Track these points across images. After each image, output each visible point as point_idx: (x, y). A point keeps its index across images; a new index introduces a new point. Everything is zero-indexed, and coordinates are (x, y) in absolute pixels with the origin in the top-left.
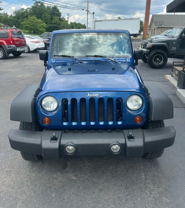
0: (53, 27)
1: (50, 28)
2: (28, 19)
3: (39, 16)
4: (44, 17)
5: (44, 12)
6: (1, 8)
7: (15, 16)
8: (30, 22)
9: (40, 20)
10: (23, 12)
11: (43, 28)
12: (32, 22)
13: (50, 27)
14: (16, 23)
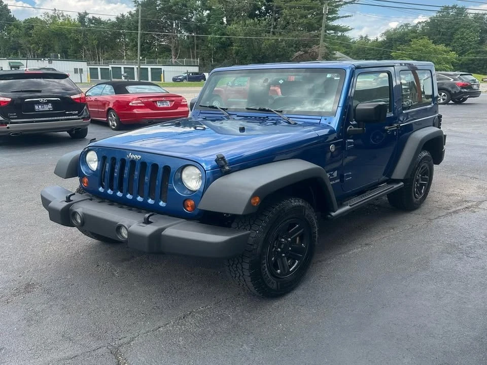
0: (480, 60)
1: (472, 64)
2: (410, 45)
3: (445, 37)
4: (458, 39)
5: (462, 27)
6: (349, 28)
7: (384, 41)
8: (413, 51)
9: (441, 47)
10: (406, 30)
11: (448, 63)
12: (417, 50)
13: (472, 60)
14: (383, 54)
